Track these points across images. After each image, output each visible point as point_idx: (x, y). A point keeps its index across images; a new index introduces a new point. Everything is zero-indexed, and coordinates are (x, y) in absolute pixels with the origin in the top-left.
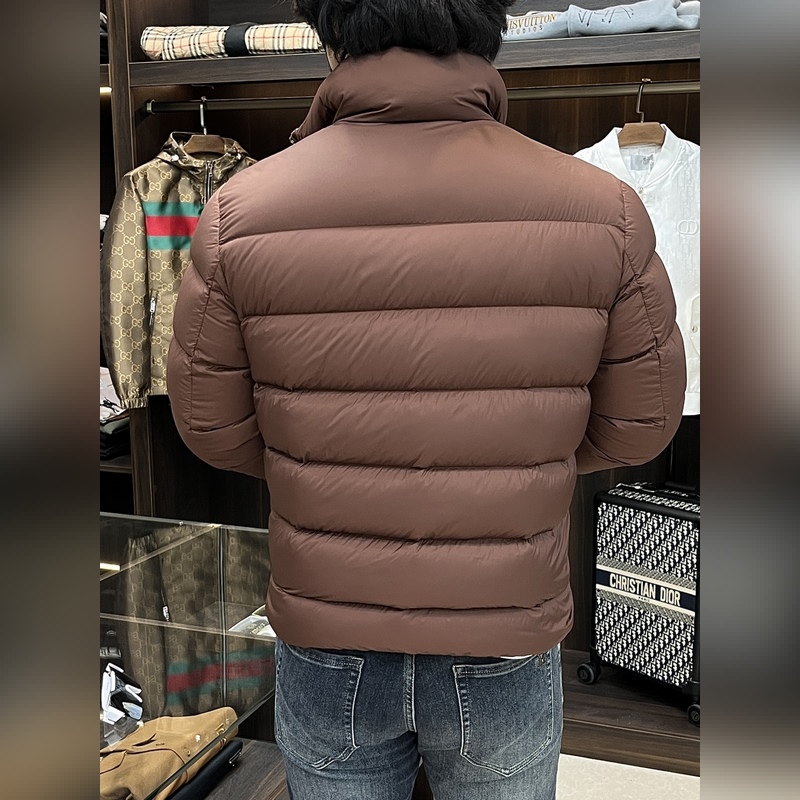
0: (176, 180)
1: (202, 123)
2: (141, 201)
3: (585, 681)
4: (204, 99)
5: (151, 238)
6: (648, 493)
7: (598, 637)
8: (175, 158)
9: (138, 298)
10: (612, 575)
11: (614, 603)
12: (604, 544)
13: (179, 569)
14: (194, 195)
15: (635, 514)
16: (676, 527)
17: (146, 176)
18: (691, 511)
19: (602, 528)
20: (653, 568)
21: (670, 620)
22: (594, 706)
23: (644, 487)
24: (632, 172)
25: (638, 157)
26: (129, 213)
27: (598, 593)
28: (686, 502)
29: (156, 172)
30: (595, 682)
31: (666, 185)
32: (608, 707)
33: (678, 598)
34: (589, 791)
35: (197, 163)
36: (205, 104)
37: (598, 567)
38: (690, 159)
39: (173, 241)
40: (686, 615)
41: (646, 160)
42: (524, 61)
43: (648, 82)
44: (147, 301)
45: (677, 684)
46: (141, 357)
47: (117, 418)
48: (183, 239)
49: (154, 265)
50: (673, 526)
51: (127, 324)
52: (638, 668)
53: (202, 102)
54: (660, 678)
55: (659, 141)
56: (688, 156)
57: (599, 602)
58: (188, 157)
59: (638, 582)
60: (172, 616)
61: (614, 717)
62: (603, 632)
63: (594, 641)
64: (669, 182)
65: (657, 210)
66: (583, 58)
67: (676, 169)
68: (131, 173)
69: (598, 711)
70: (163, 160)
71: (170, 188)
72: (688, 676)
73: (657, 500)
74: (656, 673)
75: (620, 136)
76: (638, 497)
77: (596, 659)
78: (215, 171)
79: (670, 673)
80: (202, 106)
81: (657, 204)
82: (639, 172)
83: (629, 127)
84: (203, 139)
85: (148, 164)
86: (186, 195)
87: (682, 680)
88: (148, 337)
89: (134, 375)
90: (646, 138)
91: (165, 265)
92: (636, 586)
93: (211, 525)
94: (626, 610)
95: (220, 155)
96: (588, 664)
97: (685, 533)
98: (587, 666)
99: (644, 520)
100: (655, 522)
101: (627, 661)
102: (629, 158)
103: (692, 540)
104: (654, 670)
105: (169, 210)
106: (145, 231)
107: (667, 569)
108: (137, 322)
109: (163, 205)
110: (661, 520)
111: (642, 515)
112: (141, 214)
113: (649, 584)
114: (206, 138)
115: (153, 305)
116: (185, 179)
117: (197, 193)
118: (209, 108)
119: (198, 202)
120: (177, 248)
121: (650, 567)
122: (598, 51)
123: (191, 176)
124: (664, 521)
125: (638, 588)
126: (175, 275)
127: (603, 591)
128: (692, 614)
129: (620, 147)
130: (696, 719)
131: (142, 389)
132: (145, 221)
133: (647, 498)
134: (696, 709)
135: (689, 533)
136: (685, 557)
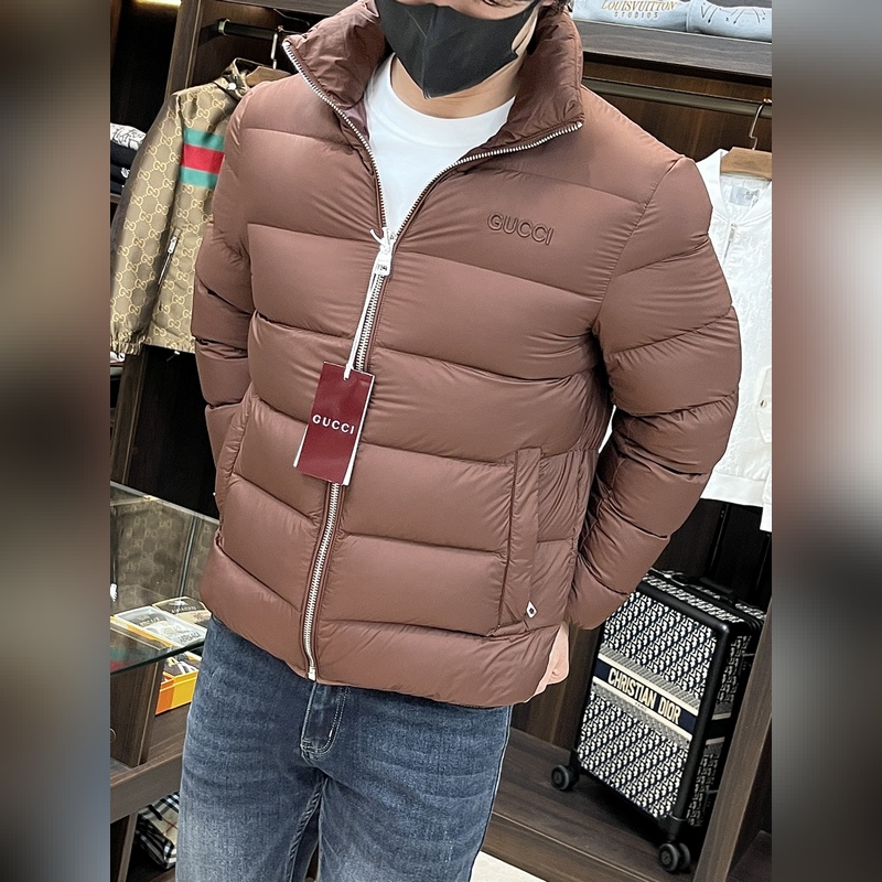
0: (228, 112)
1: (273, 56)
2: (183, 126)
3: (557, 785)
4: (281, 28)
5: (187, 170)
6: (675, 585)
7: (583, 738)
8: (232, 86)
9: (155, 232)
10: (613, 670)
11: (608, 704)
12: (612, 631)
13: (138, 544)
15: (653, 604)
16: (693, 630)
17: (195, 99)
18: (714, 616)
20: (658, 673)
21: (664, 738)
22: (556, 816)
23: (674, 577)
24: (730, 206)
25: (741, 189)
26: (168, 136)
27: (593, 687)
28: (715, 605)
29: (208, 98)
30: (569, 789)
31: (765, 228)
32: (572, 822)
33: (678, 715)
37: (600, 656)
39: (209, 178)
40: (682, 737)
41: (750, 195)
43: (770, 104)
44: (165, 237)
45: (655, 815)
46: (143, 299)
49: (184, 201)
50: (690, 629)
51: (135, 258)
52: (617, 785)
53: (277, 32)
54: (639, 803)
55: (768, 175)
57: (592, 697)
59: (639, 685)
60: (121, 596)
61: (572, 834)
62: (589, 734)
63: (577, 742)
64: (768, 225)
65: (748, 255)
66: (697, 59)
68: (179, 93)
69: (557, 822)
70: (219, 87)
71: (220, 119)
72: (668, 808)
73: (681, 595)
74: (634, 796)
75: (723, 161)
76: (662, 586)
77: (574, 763)
79: (651, 800)
80: (276, 36)
81: (751, 248)
82: (738, 207)
83: (736, 151)
85: (201, 87)
87: (662, 812)
88: (158, 279)
89: (130, 316)
90: (755, 169)
91: (196, 203)
92: (635, 688)
93: (147, 496)
94: (619, 714)
96: (566, 767)
97: (702, 640)
98: (564, 770)
99: (660, 614)
100: (672, 619)
101: (607, 774)
102: (729, 188)
103: (707, 650)
104: (634, 792)
105: (214, 143)
106: (181, 161)
107: (673, 678)
108: (148, 258)
109: (208, 136)
110: (678, 619)
111: (660, 608)
112: (180, 140)
113: (650, 689)
114: (274, 73)
115: (173, 245)
121: (655, 671)
122: (714, 54)
124: (681, 620)
125: (637, 692)
126: (205, 217)
127: (600, 686)
128: (689, 737)
129: (721, 172)
130: (667, 862)
131: (136, 334)
132: (184, 149)
133: (672, 590)
134: (669, 850)
135: (705, 641)
136: (694, 668)
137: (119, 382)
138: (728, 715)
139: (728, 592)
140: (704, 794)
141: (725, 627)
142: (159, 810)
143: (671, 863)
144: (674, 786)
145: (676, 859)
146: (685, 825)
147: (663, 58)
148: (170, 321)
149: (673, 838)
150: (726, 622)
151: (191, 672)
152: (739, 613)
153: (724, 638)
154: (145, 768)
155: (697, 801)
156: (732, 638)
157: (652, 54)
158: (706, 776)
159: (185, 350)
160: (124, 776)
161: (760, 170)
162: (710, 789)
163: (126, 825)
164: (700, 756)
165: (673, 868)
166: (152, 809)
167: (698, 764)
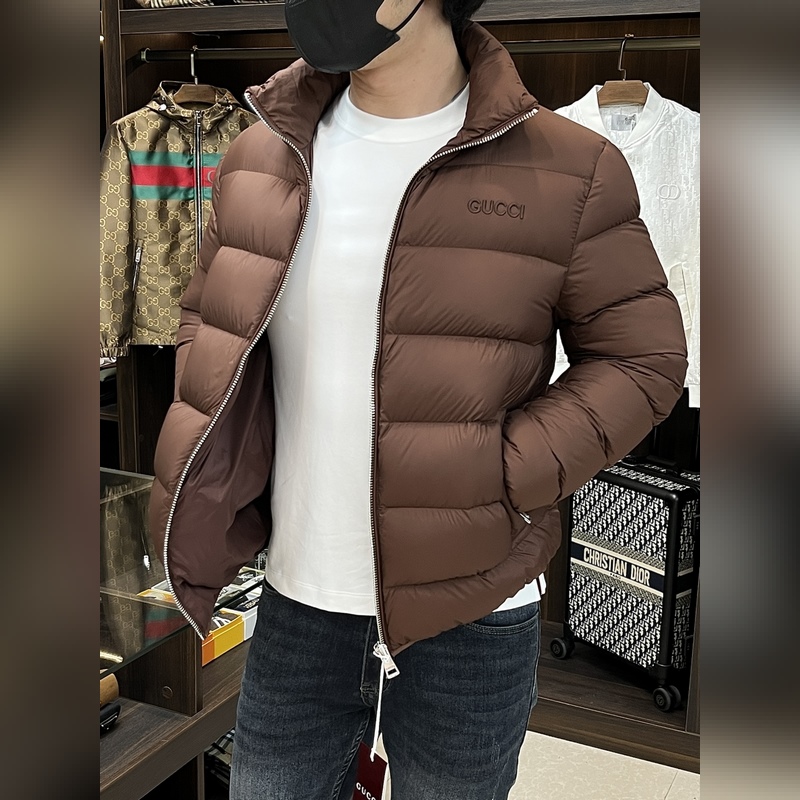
0: (164, 130)
1: (193, 73)
2: (128, 150)
3: (557, 656)
4: (195, 48)
5: (138, 188)
6: (625, 467)
7: (572, 611)
8: (163, 107)
9: (121, 247)
10: (586, 549)
11: (587, 578)
12: (579, 517)
14: (183, 145)
15: (609, 487)
17: (133, 125)
18: (663, 489)
19: (578, 501)
20: (625, 545)
21: (640, 600)
22: (561, 682)
24: (613, 134)
25: (619, 117)
26: (116, 165)
27: (572, 567)
28: (663, 478)
29: (144, 121)
30: (568, 656)
31: (647, 147)
32: (575, 685)
33: (648, 578)
34: (539, 770)
35: (186, 113)
36: (196, 53)
37: (573, 540)
38: (674, 120)
39: (159, 190)
40: (655, 596)
41: (628, 121)
42: (500, 13)
43: (631, 38)
44: (130, 250)
45: (644, 666)
46: (122, 307)
47: (111, 366)
48: (170, 189)
49: (140, 215)
50: (645, 503)
51: (108, 274)
52: (608, 646)
53: (192, 52)
54: (628, 658)
55: (641, 100)
56: (671, 117)
57: (573, 575)
58: (176, 106)
59: (611, 558)
60: (153, 565)
61: (577, 695)
62: (576, 607)
63: (568, 615)
64: (650, 145)
66: (560, 11)
67: (658, 130)
68: (118, 122)
69: (562, 688)
70: (152, 110)
71: (158, 137)
72: (655, 658)
73: (633, 475)
74: (624, 653)
75: (599, 95)
76: (615, 470)
77: (568, 633)
78: (204, 121)
79: (638, 654)
80: (192, 55)
82: (620, 133)
83: (609, 85)
84: (193, 89)
85: (136, 113)
86: (175, 144)
87: (649, 662)
88: (131, 286)
89: (114, 324)
90: (628, 97)
91: (151, 215)
92: (608, 561)
94: (598, 586)
95: (210, 105)
96: (562, 639)
97: (656, 510)
98: (560, 641)
99: (617, 494)
100: (628, 497)
101: (597, 638)
102: (609, 118)
103: (663, 518)
104: (623, 650)
105: (157, 159)
106: (132, 181)
107: (638, 547)
108: (119, 271)
109: (150, 154)
110: (633, 496)
111: (615, 490)
112: (127, 163)
113: (620, 560)
114: (197, 88)
115: (138, 254)
116: (174, 129)
117: (187, 143)
118: (200, 58)
119: (186, 152)
120: (164, 198)
121: (622, 544)
122: (575, 4)
123: (180, 126)
124: (636, 496)
125: (610, 564)
126: (162, 225)
127: (578, 565)
128: (661, 595)
129: (600, 106)
130: (661, 703)
131: (122, 339)
132: (131, 170)
133: (624, 472)
134: (661, 693)
135: (659, 511)
136: (655, 535)
137: (115, 381)
138: (691, 570)
139: (672, 464)
140: (683, 640)
141: (674, 496)
142: (221, 746)
143: (666, 703)
144: (656, 638)
145: (669, 699)
146: (671, 670)
147: (531, 15)
148: (149, 321)
149: (663, 682)
150: (675, 492)
151: (226, 624)
152: (684, 481)
153: (675, 506)
154: (202, 715)
155: (678, 647)
156: (682, 503)
157: (520, 14)
158: (682, 624)
159: (167, 344)
160: (186, 724)
161: (633, 97)
162: (687, 635)
163: (196, 765)
164: (673, 609)
165: (667, 708)
166: (215, 746)
167: (672, 616)
